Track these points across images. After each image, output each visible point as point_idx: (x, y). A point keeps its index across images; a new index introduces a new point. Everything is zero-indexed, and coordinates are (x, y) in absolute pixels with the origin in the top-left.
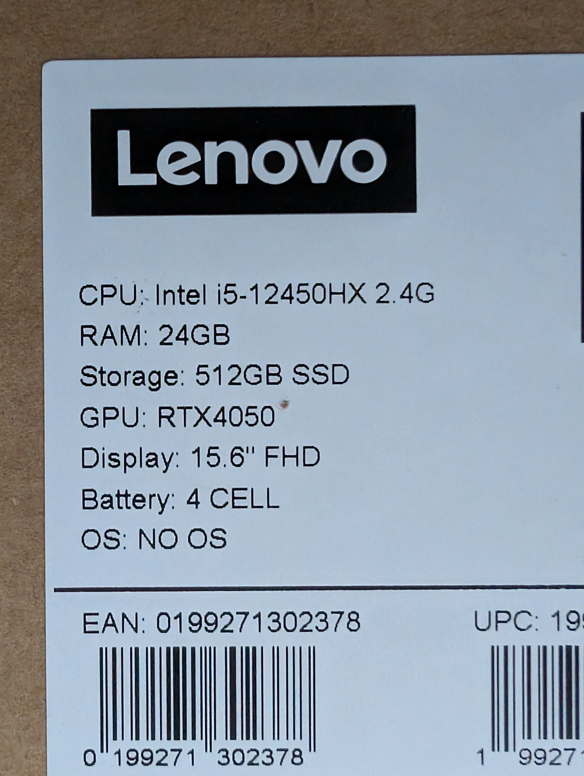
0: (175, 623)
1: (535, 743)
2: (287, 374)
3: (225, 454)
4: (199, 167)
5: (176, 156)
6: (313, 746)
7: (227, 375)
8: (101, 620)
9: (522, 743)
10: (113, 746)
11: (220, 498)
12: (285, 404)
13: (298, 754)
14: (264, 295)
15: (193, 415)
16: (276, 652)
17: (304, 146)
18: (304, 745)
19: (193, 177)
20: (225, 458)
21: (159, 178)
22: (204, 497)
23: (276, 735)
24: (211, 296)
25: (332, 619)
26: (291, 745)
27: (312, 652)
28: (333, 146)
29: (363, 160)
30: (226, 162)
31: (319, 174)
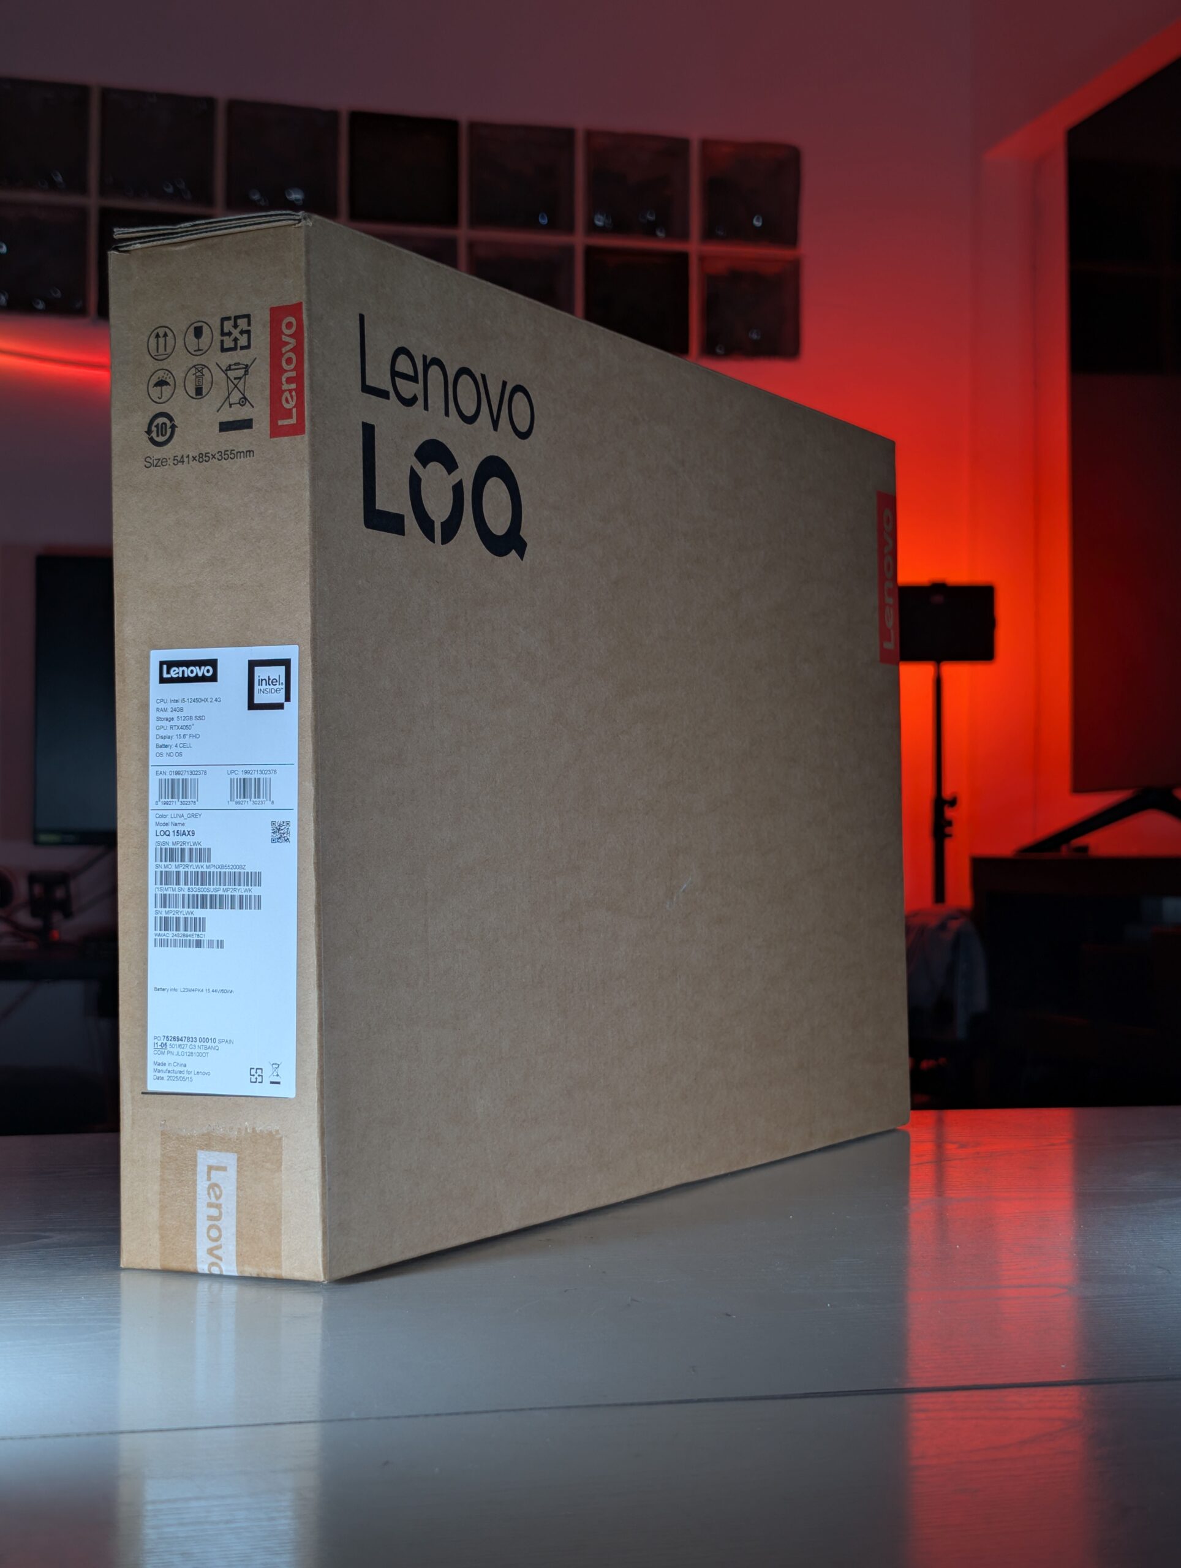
0: (173, 773)
1: (238, 800)
2: (194, 718)
3: (182, 735)
4: (178, 673)
5: (174, 671)
6: (197, 801)
7: (183, 718)
8: (159, 772)
9: (236, 800)
10: (161, 800)
11: (181, 745)
12: (193, 725)
13: (195, 802)
14: (190, 700)
15: (176, 727)
16: (191, 779)
17: (197, 668)
18: (196, 800)
19: (177, 676)
20: (182, 737)
21: (171, 676)
22: (178, 745)
23: (191, 798)
24: (180, 701)
25: (201, 772)
26: (194, 800)
27: (198, 779)
29: (208, 671)
30: (183, 671)
31: (200, 675)
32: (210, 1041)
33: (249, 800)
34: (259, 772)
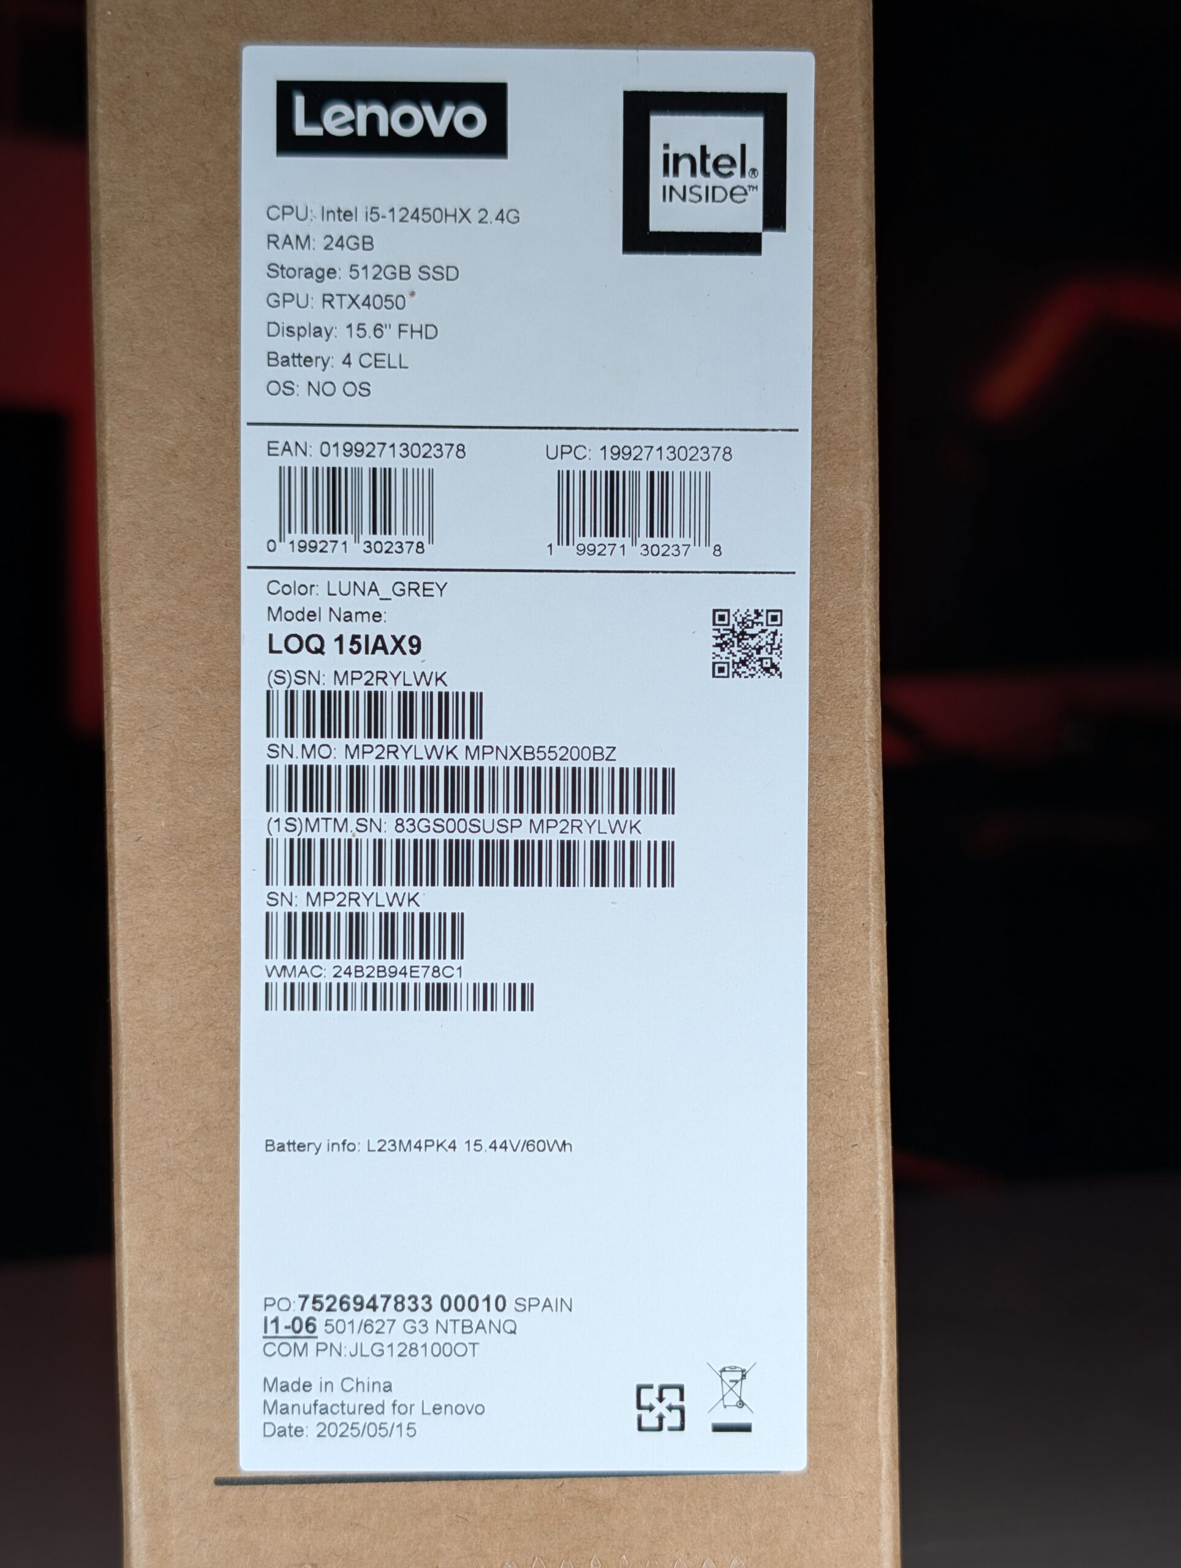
0: (334, 450)
1: (588, 540)
2: (415, 272)
3: (369, 329)
4: (353, 123)
5: (337, 115)
6: (431, 540)
7: (372, 272)
8: (280, 446)
9: (579, 540)
10: (289, 537)
11: (366, 360)
12: (413, 294)
13: (420, 545)
14: (398, 215)
15: (347, 301)
16: (405, 472)
17: (428, 110)
18: (425, 539)
19: (348, 131)
20: (370, 332)
21: (325, 131)
22: (354, 360)
23: (405, 532)
24: (361, 215)
25: (446, 449)
26: (416, 539)
27: (431, 472)
28: (448, 110)
29: (470, 120)
30: (372, 119)
31: (439, 130)
32: (483, 1305)
33: (627, 541)
34: (666, 453)
